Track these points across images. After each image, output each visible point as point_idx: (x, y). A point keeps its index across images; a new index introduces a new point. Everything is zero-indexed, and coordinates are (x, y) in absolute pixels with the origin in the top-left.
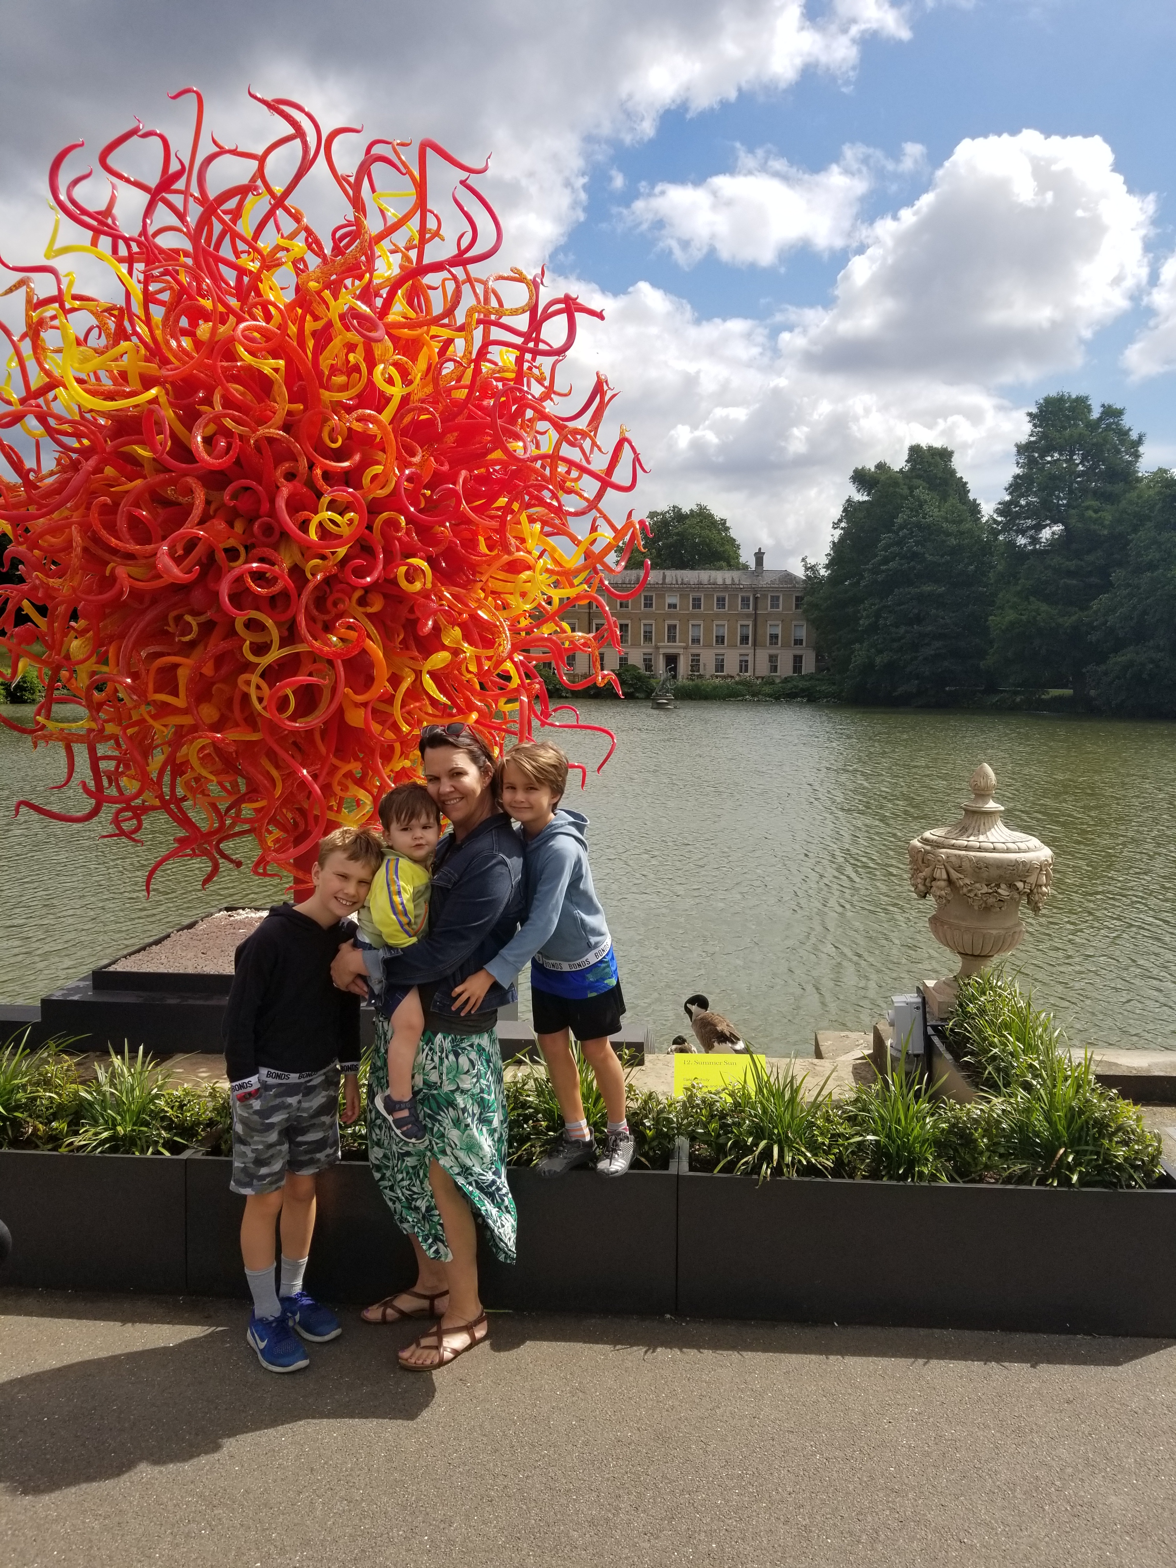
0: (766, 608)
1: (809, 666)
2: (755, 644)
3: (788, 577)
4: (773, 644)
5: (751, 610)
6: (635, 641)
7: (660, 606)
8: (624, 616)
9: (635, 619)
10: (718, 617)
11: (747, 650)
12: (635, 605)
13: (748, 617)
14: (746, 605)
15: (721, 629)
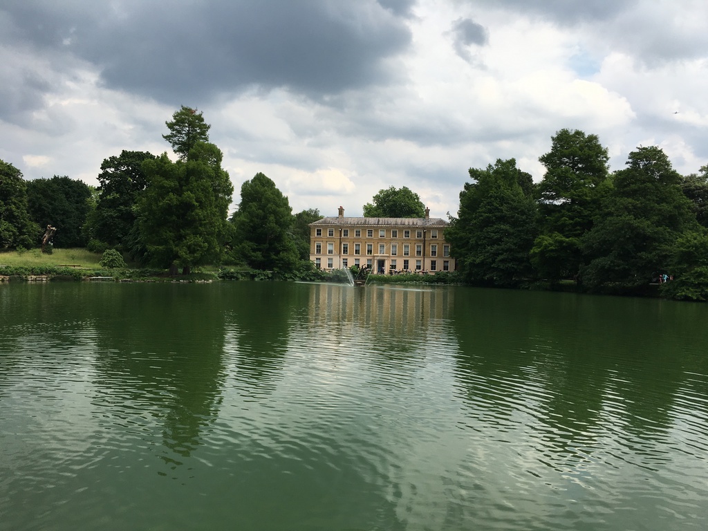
0: (429, 236)
1: (452, 268)
2: (424, 255)
3: (441, 222)
4: (433, 255)
5: (422, 238)
6: (363, 253)
7: (376, 236)
8: (358, 240)
9: (363, 242)
10: (405, 241)
11: (420, 258)
12: (363, 235)
13: (420, 241)
14: (419, 235)
15: (407, 247)
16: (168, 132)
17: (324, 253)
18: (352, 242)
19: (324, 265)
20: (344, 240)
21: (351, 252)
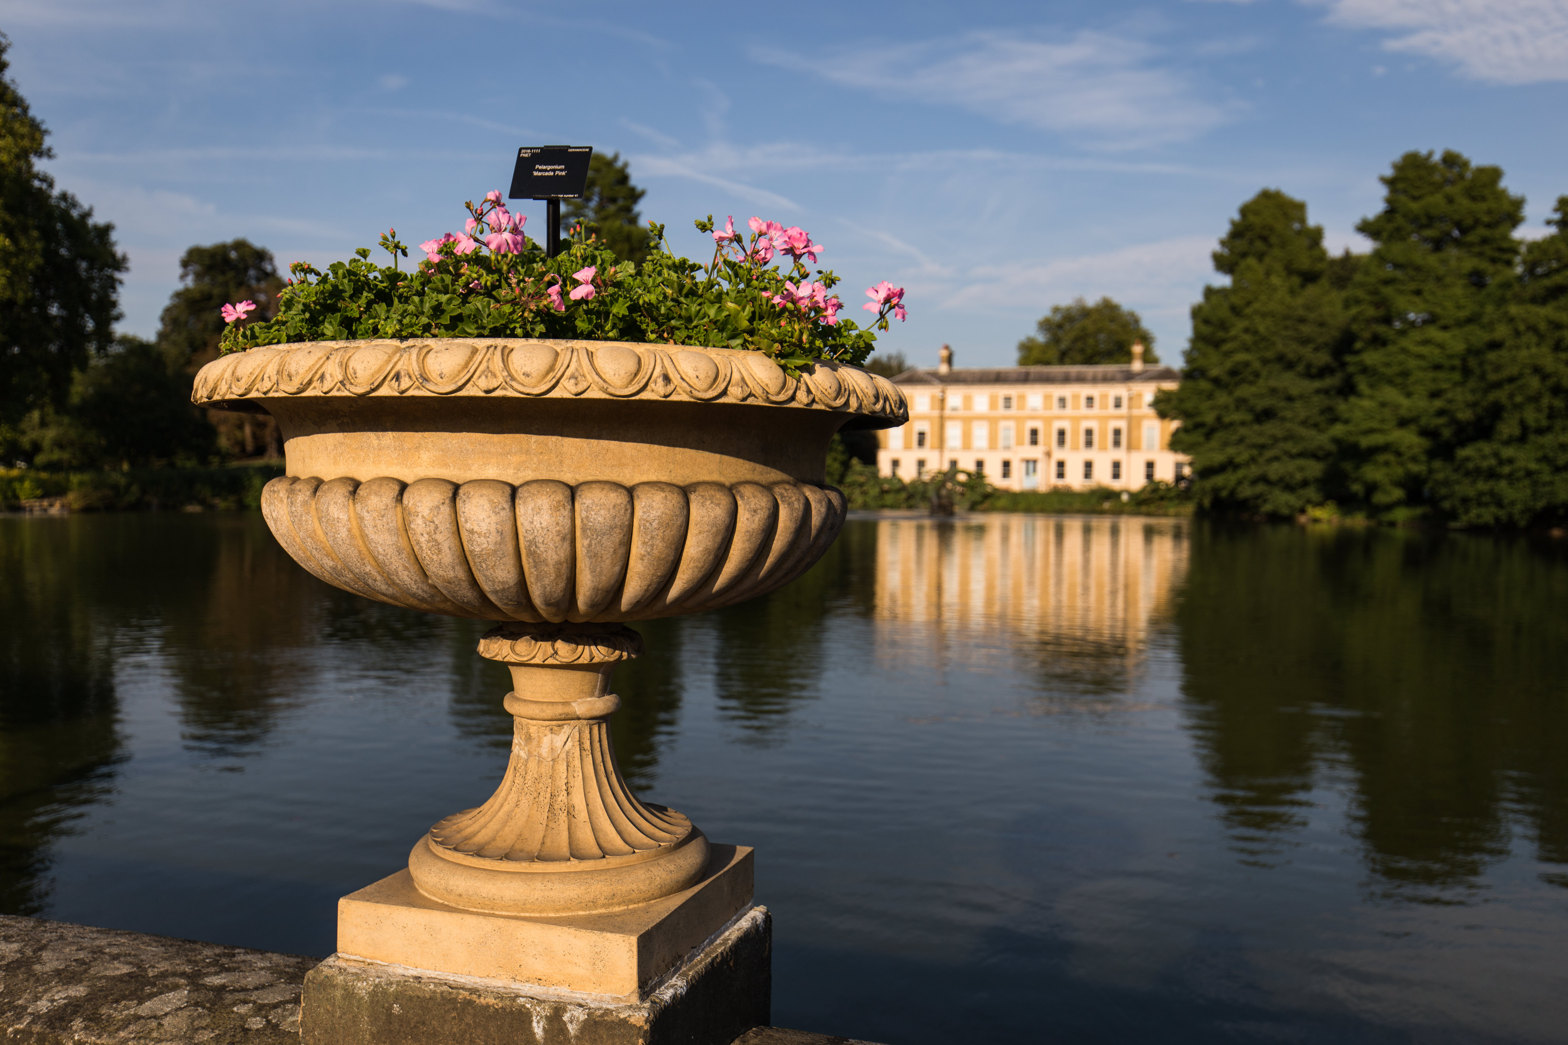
0: (1141, 406)
2: (1129, 448)
3: (1168, 373)
4: (1150, 448)
5: (1124, 410)
6: (993, 445)
7: (1021, 407)
8: (980, 418)
9: (993, 421)
10: (1086, 418)
11: (1120, 454)
12: (993, 405)
13: (1120, 417)
14: (1118, 404)
15: (1089, 432)
17: (907, 447)
18: (968, 421)
19: (907, 473)
20: (951, 418)
21: (967, 445)
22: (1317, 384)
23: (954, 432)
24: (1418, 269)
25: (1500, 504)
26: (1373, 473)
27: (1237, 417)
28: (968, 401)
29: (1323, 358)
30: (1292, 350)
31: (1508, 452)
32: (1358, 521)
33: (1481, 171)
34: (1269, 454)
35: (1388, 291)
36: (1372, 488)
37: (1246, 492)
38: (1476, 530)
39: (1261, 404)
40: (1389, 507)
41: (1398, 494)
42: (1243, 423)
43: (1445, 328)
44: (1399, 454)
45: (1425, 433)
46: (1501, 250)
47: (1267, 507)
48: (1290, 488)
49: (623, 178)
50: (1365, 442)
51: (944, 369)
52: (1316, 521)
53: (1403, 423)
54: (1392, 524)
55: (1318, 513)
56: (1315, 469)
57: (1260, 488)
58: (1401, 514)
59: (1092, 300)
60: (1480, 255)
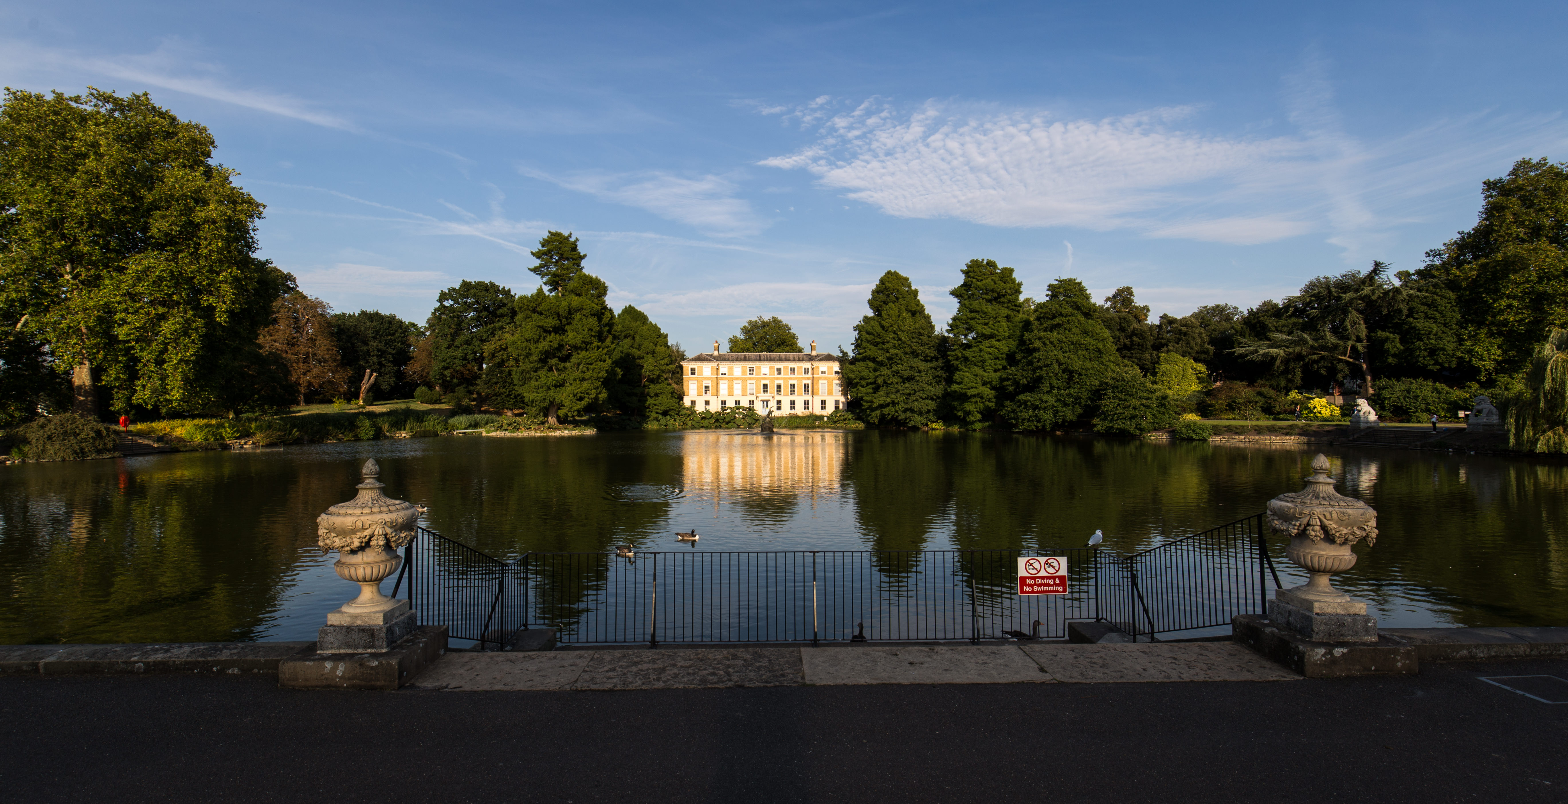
0: (818, 373)
2: (812, 394)
4: (823, 394)
5: (809, 375)
6: (744, 394)
7: (758, 373)
8: (737, 379)
9: (744, 380)
10: (791, 379)
11: (808, 397)
12: (743, 373)
13: (808, 379)
14: (806, 372)
15: (793, 386)
16: (537, 262)
17: (699, 395)
18: (731, 380)
19: (700, 408)
20: (722, 379)
21: (731, 394)
22: (930, 365)
23: (724, 387)
24: (985, 313)
25: (1039, 421)
26: (969, 407)
27: (894, 380)
28: (731, 369)
29: (932, 353)
30: (919, 349)
31: (1045, 398)
32: (955, 429)
33: (1005, 269)
34: (913, 398)
35: (972, 322)
36: (968, 413)
37: (902, 416)
38: (1028, 433)
39: (907, 374)
40: (973, 423)
41: (979, 416)
42: (897, 383)
43: (999, 340)
44: (982, 398)
45: (993, 388)
46: (1015, 306)
47: (912, 423)
48: (921, 414)
49: (574, 248)
50: (970, 392)
51: (716, 353)
52: (933, 429)
53: (984, 384)
54: (975, 430)
55: (934, 426)
56: (932, 405)
57: (908, 414)
58: (978, 426)
59: (767, 318)
60: (1008, 307)
